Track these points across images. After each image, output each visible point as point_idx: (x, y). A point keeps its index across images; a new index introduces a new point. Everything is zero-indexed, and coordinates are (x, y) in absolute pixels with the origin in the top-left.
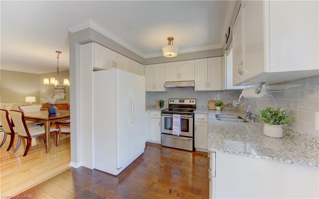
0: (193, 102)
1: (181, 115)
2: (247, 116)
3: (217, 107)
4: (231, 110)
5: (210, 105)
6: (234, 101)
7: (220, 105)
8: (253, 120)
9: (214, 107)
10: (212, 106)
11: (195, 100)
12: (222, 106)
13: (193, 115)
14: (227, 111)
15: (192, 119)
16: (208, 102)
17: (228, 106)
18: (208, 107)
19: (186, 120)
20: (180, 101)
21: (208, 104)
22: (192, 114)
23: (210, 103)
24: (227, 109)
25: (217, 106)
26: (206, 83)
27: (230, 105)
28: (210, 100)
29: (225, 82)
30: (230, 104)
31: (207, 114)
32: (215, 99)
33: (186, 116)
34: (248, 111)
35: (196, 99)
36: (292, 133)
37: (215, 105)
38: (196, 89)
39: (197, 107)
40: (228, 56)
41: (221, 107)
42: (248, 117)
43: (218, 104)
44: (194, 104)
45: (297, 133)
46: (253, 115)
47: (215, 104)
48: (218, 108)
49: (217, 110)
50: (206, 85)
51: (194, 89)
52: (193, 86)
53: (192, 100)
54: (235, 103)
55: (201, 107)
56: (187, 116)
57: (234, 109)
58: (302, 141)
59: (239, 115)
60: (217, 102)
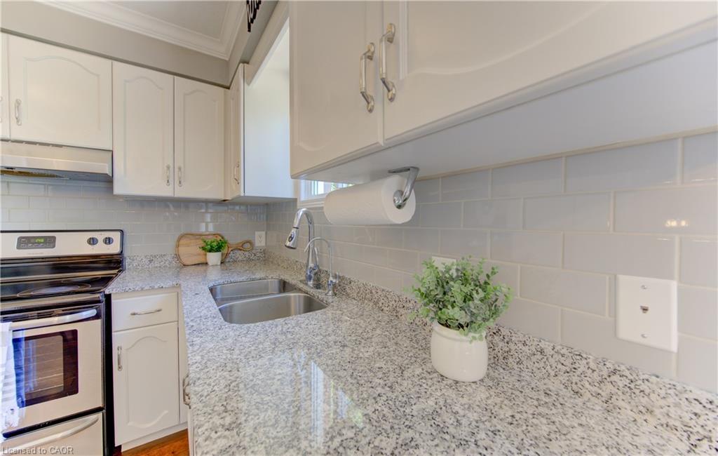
0: (108, 241)
1: (14, 320)
2: (310, 278)
3: (208, 254)
4: (249, 260)
5: (182, 250)
6: (256, 233)
7: (218, 249)
8: (331, 292)
9: (199, 254)
10: (191, 252)
11: (116, 237)
12: (225, 251)
13: (102, 306)
14: (240, 264)
15: (98, 323)
16: (176, 239)
17: (240, 248)
18: (178, 257)
19: (60, 338)
20: (22, 243)
21: (178, 246)
22: (99, 302)
23: (182, 242)
24: (240, 258)
25: (210, 251)
26: (168, 168)
27: (247, 246)
28: (183, 231)
29: (239, 172)
30: (248, 242)
31: (173, 287)
32: (203, 229)
33: (55, 320)
34: (311, 265)
35: (122, 231)
36: (501, 344)
37: (204, 249)
38: (118, 189)
39: (127, 262)
40: (249, 84)
41: (222, 254)
42: (311, 283)
43: (215, 244)
44: (114, 249)
45: (525, 344)
46: (331, 279)
47: (204, 244)
48: (214, 258)
49: (210, 264)
50: (168, 177)
51: (111, 188)
52: (108, 171)
53: (100, 237)
54: (260, 240)
55: (146, 261)
56: (68, 318)
57: (258, 255)
58: (553, 373)
59: (282, 277)
60: (209, 240)
